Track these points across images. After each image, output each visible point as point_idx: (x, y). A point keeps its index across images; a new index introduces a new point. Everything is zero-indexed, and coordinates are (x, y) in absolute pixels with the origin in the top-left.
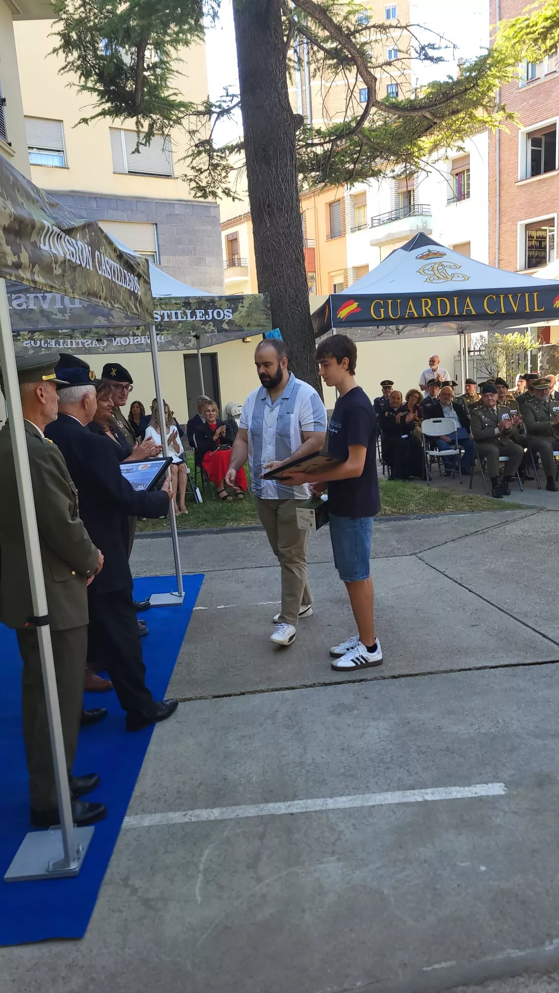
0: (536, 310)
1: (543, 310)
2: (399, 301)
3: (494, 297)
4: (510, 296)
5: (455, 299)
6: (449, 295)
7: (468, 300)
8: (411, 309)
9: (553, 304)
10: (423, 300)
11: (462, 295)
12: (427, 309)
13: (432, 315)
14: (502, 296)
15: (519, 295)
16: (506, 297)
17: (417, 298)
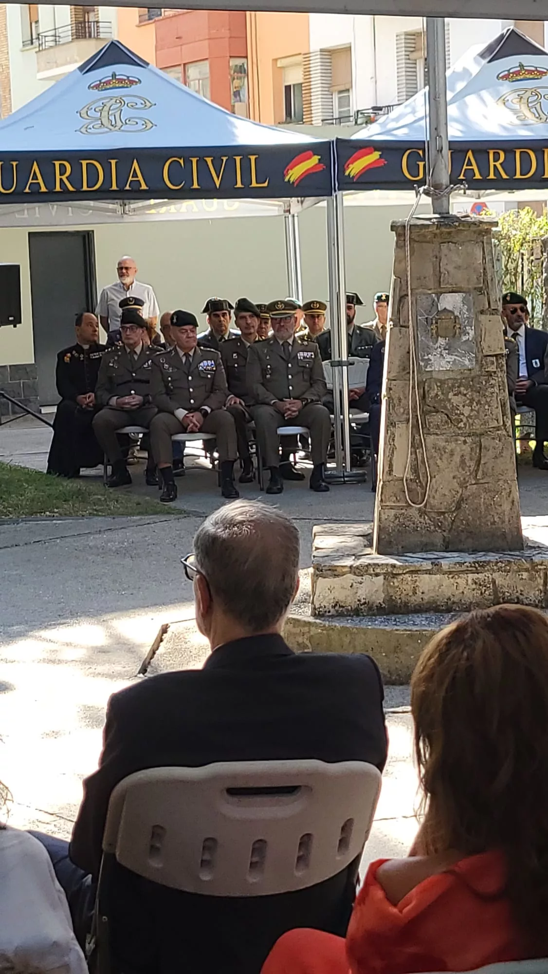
0: (254, 184)
1: (266, 184)
2: (14, 164)
3: (182, 161)
4: (209, 160)
5: (113, 162)
6: (103, 156)
7: (135, 164)
8: (35, 177)
9: (284, 176)
10: (57, 163)
11: (125, 156)
12: (64, 178)
13: (71, 188)
14: (194, 160)
15: (225, 159)
16: (202, 162)
17: (46, 159)
